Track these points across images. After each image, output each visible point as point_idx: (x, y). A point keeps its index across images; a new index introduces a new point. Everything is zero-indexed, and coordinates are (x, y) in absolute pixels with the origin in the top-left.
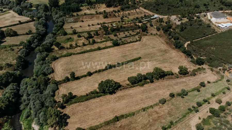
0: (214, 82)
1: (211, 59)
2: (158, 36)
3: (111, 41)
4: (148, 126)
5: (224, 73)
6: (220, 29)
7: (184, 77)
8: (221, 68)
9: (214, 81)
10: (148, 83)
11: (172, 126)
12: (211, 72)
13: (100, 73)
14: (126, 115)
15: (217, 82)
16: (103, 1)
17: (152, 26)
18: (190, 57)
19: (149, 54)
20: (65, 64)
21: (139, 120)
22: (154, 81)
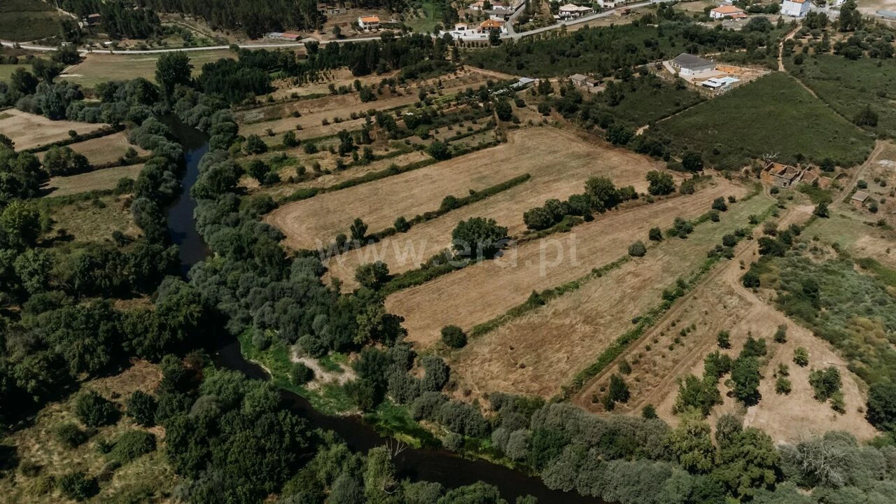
0: (743, 200)
1: (719, 153)
2: (550, 127)
3: (418, 150)
4: (625, 301)
5: (759, 177)
6: (711, 92)
7: (667, 198)
8: (749, 168)
9: (743, 196)
10: (581, 222)
11: (686, 291)
12: (727, 181)
13: (431, 221)
14: (558, 289)
15: (749, 198)
16: (337, 62)
17: (521, 104)
18: (662, 158)
19: (548, 167)
20: (308, 216)
21: (596, 295)
22: (594, 215)
